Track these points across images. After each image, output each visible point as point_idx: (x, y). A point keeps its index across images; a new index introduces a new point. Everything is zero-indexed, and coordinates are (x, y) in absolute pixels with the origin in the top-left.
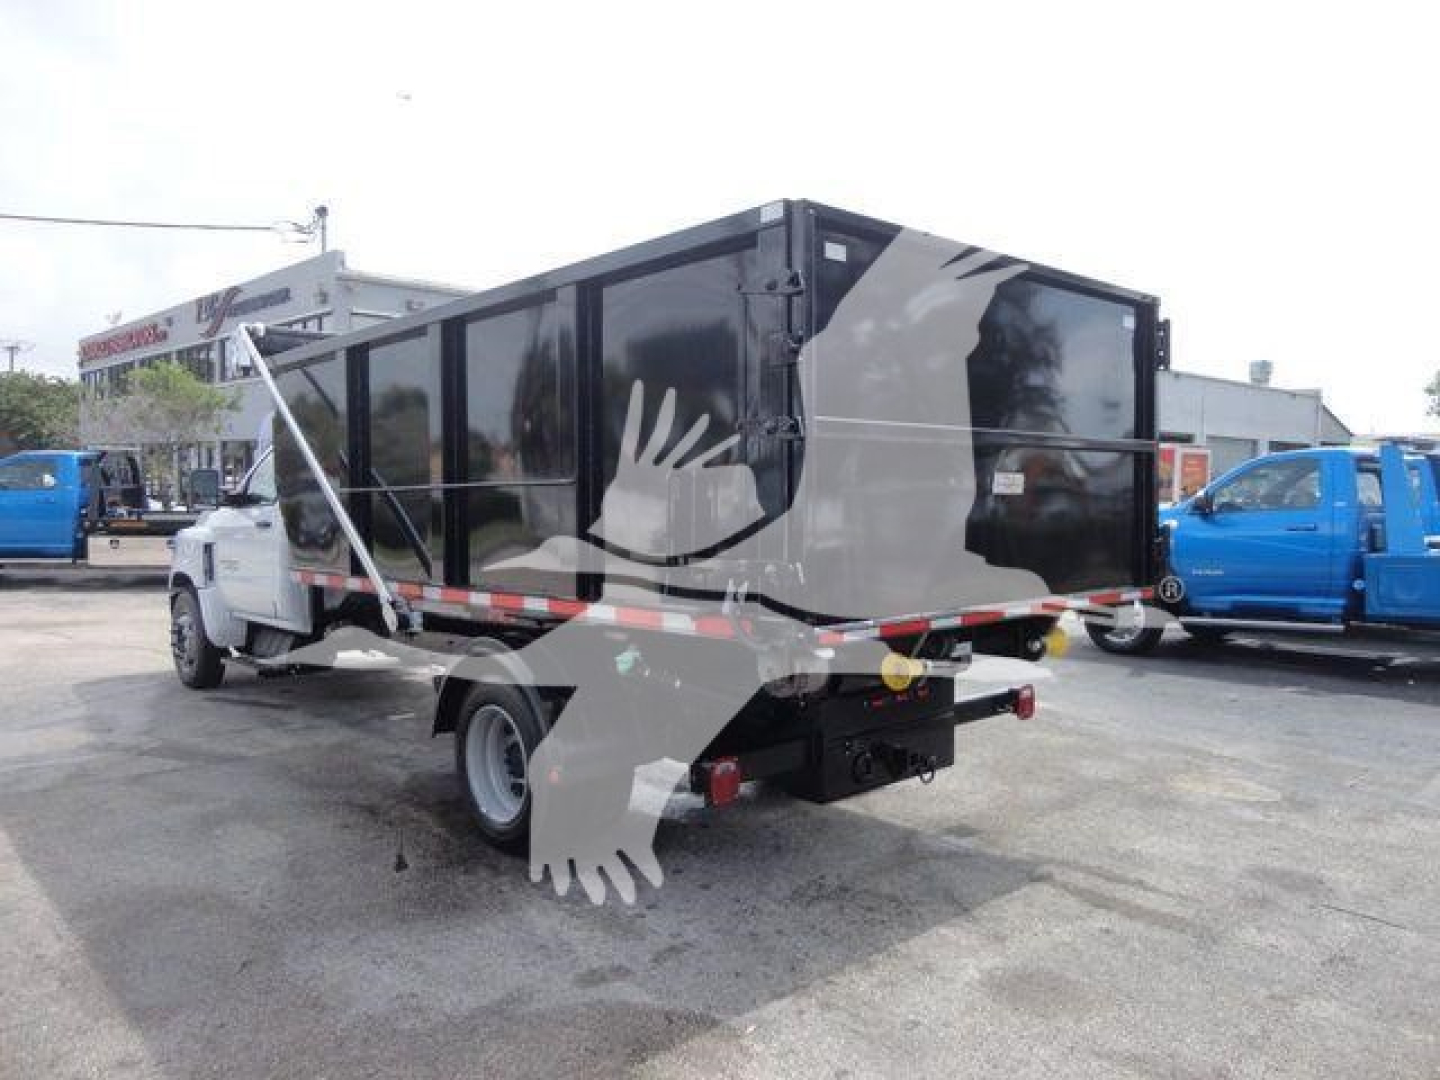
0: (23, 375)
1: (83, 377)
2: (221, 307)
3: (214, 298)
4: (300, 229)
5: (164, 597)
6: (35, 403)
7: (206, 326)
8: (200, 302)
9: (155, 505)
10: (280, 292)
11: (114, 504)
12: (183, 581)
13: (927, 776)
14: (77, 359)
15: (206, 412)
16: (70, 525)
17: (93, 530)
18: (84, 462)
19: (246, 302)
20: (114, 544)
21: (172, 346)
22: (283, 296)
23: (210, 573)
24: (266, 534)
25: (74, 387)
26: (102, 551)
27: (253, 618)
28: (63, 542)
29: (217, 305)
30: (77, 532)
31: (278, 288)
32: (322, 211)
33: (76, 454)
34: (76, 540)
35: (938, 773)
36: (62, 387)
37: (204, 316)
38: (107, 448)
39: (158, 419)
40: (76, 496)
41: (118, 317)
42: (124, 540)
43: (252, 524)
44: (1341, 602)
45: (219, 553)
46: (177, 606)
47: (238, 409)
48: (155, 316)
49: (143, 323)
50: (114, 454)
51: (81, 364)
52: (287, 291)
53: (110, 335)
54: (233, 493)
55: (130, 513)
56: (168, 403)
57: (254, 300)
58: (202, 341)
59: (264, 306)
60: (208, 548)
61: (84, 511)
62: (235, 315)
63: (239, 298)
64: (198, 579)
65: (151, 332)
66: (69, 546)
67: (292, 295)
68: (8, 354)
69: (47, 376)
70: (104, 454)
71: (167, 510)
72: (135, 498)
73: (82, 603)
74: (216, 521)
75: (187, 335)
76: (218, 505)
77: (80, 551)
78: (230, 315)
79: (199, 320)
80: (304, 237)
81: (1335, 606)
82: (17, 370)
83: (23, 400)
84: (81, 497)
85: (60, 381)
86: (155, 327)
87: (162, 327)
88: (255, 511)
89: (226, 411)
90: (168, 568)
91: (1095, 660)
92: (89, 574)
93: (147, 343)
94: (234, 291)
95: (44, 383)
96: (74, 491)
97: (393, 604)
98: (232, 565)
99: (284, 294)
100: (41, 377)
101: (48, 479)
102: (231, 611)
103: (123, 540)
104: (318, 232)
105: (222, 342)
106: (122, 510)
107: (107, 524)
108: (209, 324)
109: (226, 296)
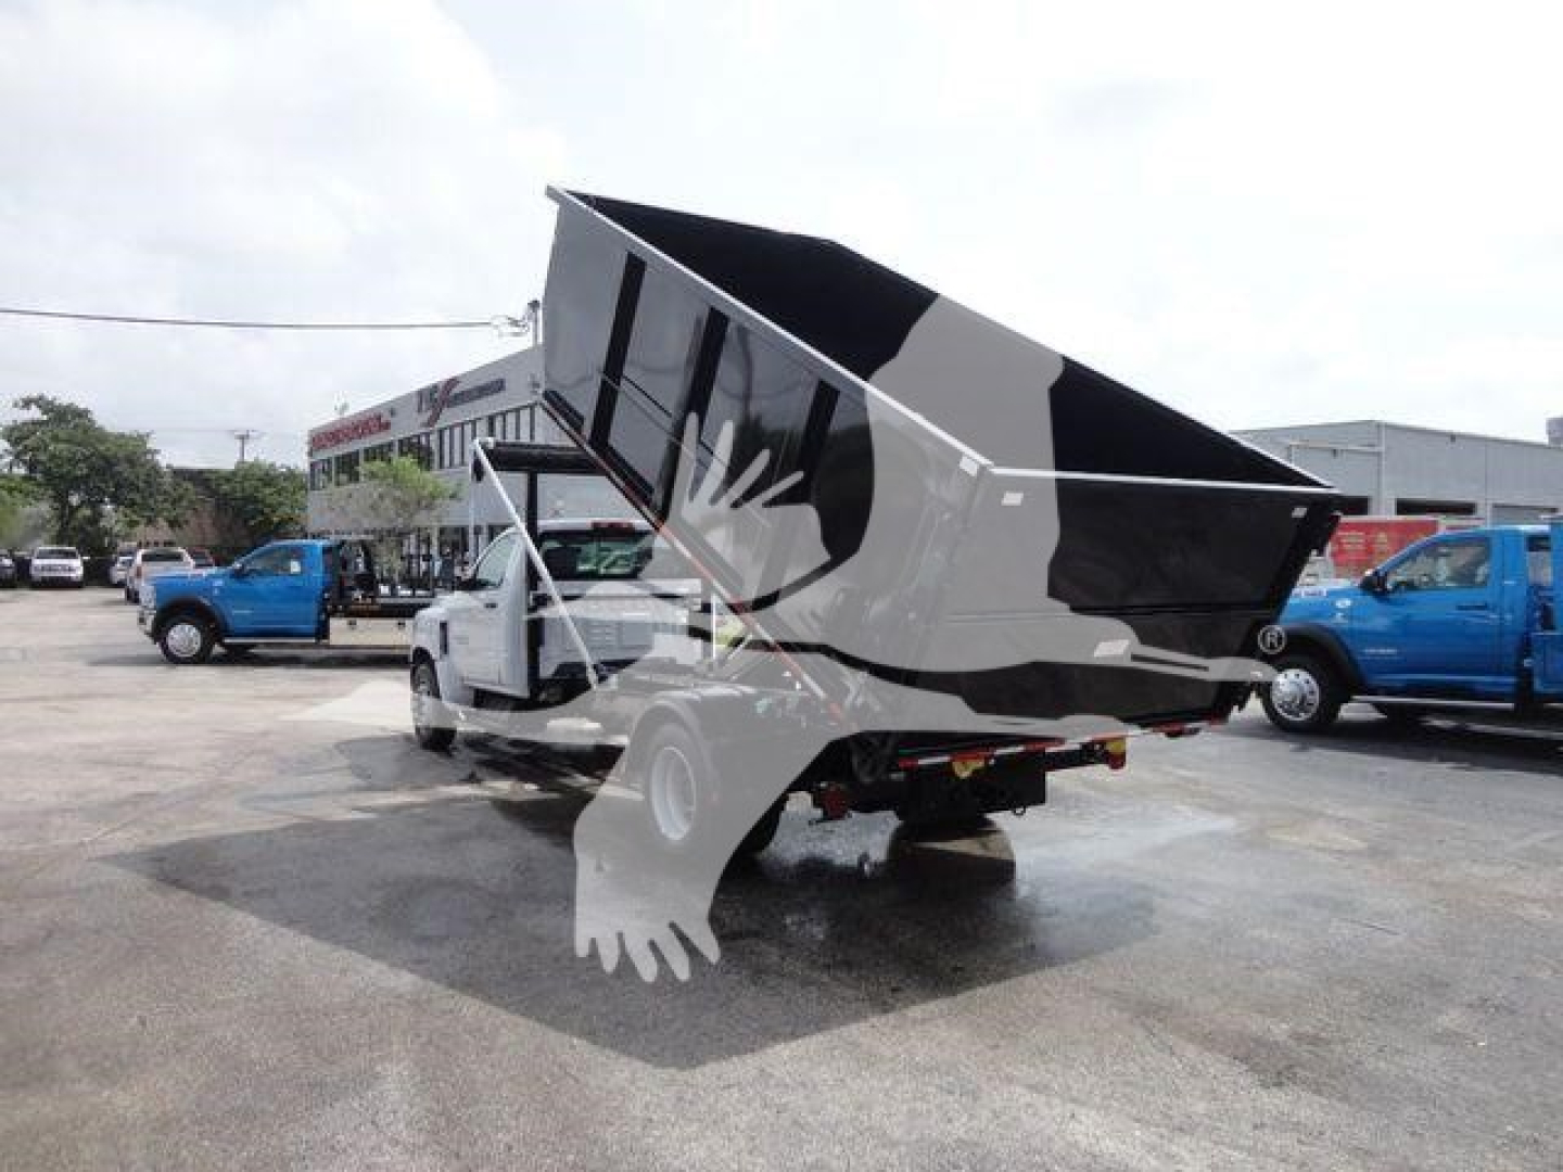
0: (255, 465)
1: (312, 465)
2: (441, 397)
3: (435, 387)
4: (515, 323)
5: (406, 674)
6: (268, 491)
7: (427, 416)
8: (420, 393)
9: (384, 590)
10: (495, 382)
11: (352, 589)
12: (422, 655)
13: (1019, 811)
14: (306, 449)
15: (428, 502)
16: (313, 607)
17: (334, 613)
18: (327, 551)
19: (462, 393)
20: (352, 625)
21: (394, 435)
22: (498, 387)
23: (445, 647)
24: (492, 613)
25: (302, 475)
26: (341, 632)
27: (481, 686)
28: (306, 623)
29: (436, 396)
30: (319, 614)
31: (493, 378)
33: (320, 543)
34: (319, 622)
35: (1029, 810)
36: (291, 475)
37: (424, 406)
38: (345, 537)
39: (386, 509)
40: (319, 581)
41: (345, 407)
42: (360, 622)
43: (481, 605)
44: (1511, 680)
45: (454, 630)
46: (416, 677)
47: (460, 500)
48: (379, 407)
49: (368, 414)
50: (352, 544)
51: (310, 454)
52: (502, 381)
53: (338, 426)
54: (464, 578)
55: (364, 597)
56: (398, 493)
57: (469, 392)
58: (423, 430)
59: (479, 397)
60: (444, 626)
61: (326, 595)
62: (454, 405)
63: (456, 390)
64: (435, 653)
65: (374, 422)
66: (311, 627)
67: (506, 385)
68: (239, 443)
69: (278, 464)
70: (343, 543)
71: (393, 594)
72: (368, 582)
73: (324, 679)
74: (448, 603)
75: (409, 426)
76: (453, 589)
77: (322, 632)
78: (448, 406)
79: (420, 410)
80: (516, 330)
81: (1506, 684)
82: (249, 458)
83: (256, 489)
84: (323, 583)
85: (289, 469)
86: (379, 418)
87: (386, 418)
88: (482, 594)
89: (448, 501)
90: (408, 647)
91: (1271, 738)
92: (331, 652)
93: (371, 432)
94: (452, 382)
95: (275, 470)
96: (318, 575)
97: (595, 667)
98: (463, 640)
99: (499, 385)
100: (272, 465)
101: (295, 567)
102: (462, 679)
104: (531, 325)
105: (441, 432)
106: (358, 594)
107: (345, 607)
108: (430, 413)
109: (445, 387)
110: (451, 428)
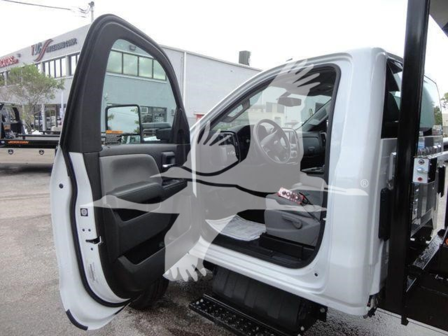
2: (43, 48)
3: (40, 44)
4: (82, 11)
7: (36, 57)
8: (33, 47)
10: (72, 40)
11: (9, 131)
19: (55, 46)
20: (11, 152)
21: (21, 65)
29: (41, 47)
32: (92, 4)
37: (35, 52)
48: (13, 53)
50: (7, 105)
52: (75, 40)
55: (16, 136)
57: (58, 45)
58: (35, 63)
59: (63, 47)
62: (50, 51)
63: (52, 44)
65: (11, 60)
67: (77, 41)
72: (18, 127)
75: (27, 61)
78: (48, 52)
79: (33, 54)
86: (13, 58)
87: (16, 58)
93: (9, 64)
94: (50, 41)
99: (74, 41)
103: (15, 150)
104: (90, 12)
105: (44, 63)
106: (12, 134)
107: (6, 141)
108: (38, 55)
109: (45, 44)
110: (49, 61)
